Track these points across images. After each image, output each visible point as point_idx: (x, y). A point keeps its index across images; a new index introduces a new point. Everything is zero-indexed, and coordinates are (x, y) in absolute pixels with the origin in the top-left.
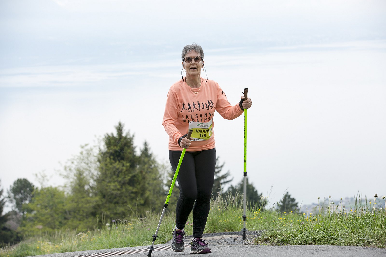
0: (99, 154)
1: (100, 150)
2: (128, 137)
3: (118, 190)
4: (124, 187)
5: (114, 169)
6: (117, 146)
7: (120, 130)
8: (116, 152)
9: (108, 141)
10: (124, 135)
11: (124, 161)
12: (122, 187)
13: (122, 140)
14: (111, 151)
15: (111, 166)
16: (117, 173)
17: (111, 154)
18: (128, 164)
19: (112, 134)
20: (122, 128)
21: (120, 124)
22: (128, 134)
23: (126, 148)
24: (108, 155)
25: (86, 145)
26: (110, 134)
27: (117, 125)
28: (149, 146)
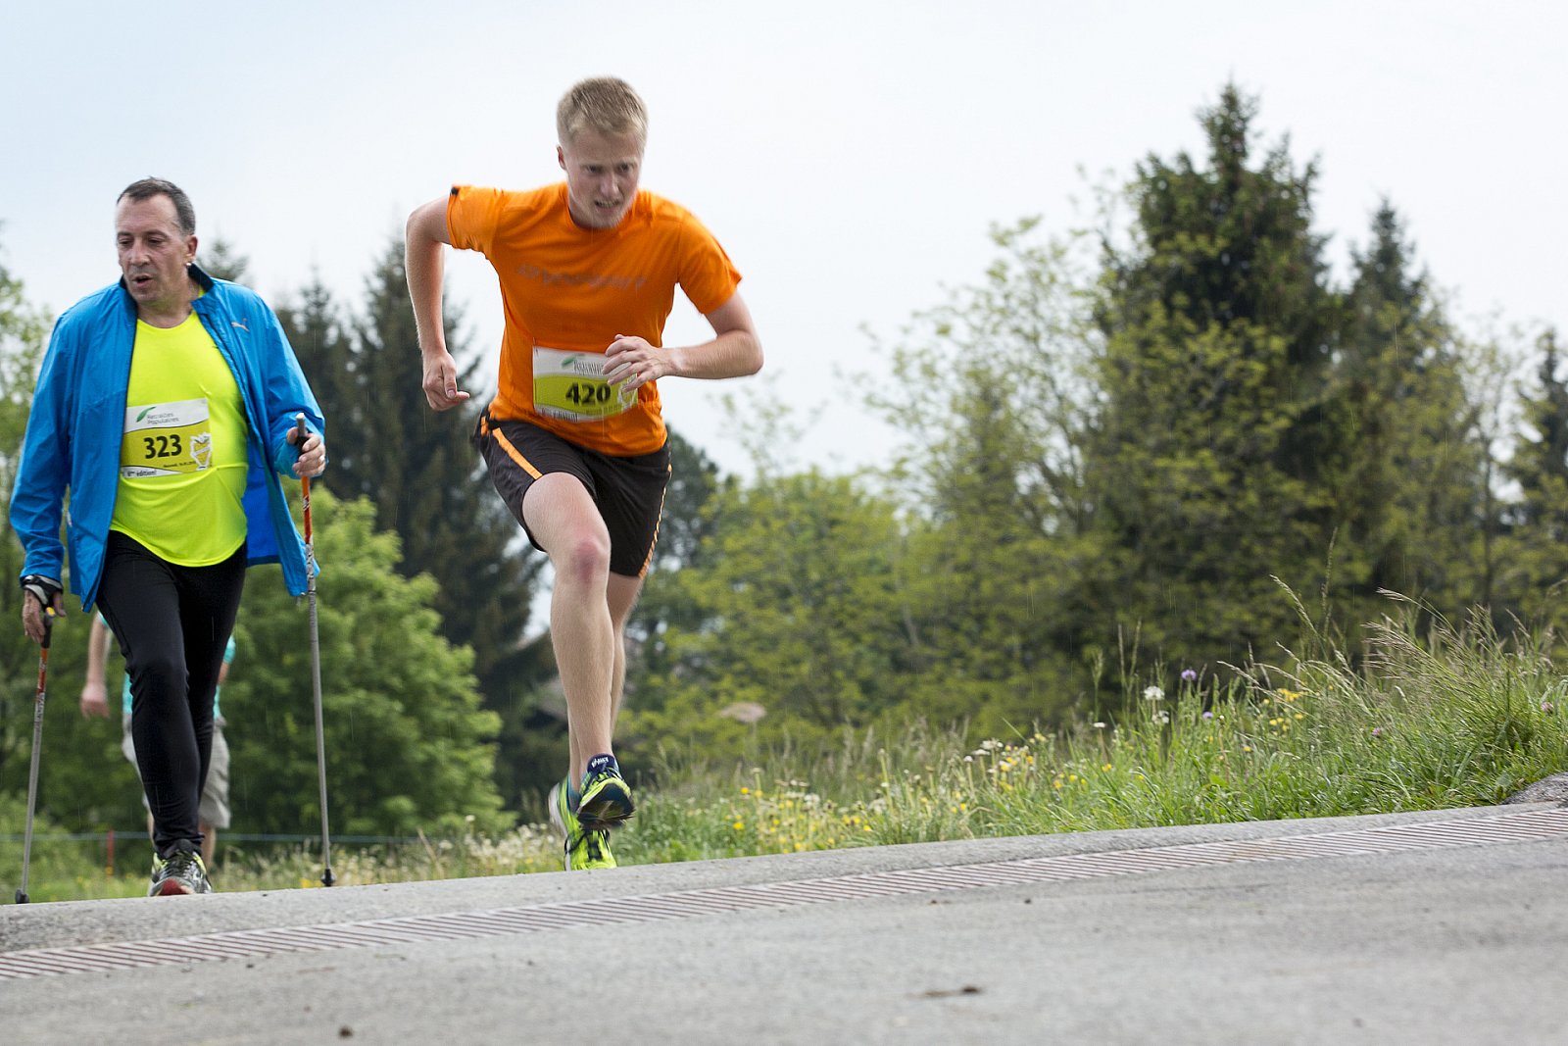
0: (1104, 281)
1: (1110, 254)
2: (1280, 177)
3: (1219, 495)
4: (1249, 479)
5: (1195, 374)
6: (1210, 230)
7: (1228, 132)
8: (1205, 265)
9: (1154, 201)
10: (1254, 163)
11: (1254, 323)
12: (1237, 482)
13: (1242, 195)
14: (1175, 261)
15: (1172, 354)
16: (1209, 395)
17: (1177, 281)
18: (1277, 344)
19: (1184, 159)
20: (1243, 123)
21: (1231, 100)
22: (1279, 156)
23: (1266, 243)
24: (1156, 285)
25: (1028, 224)
26: (1170, 160)
27: (1215, 102)
28: (1406, 236)
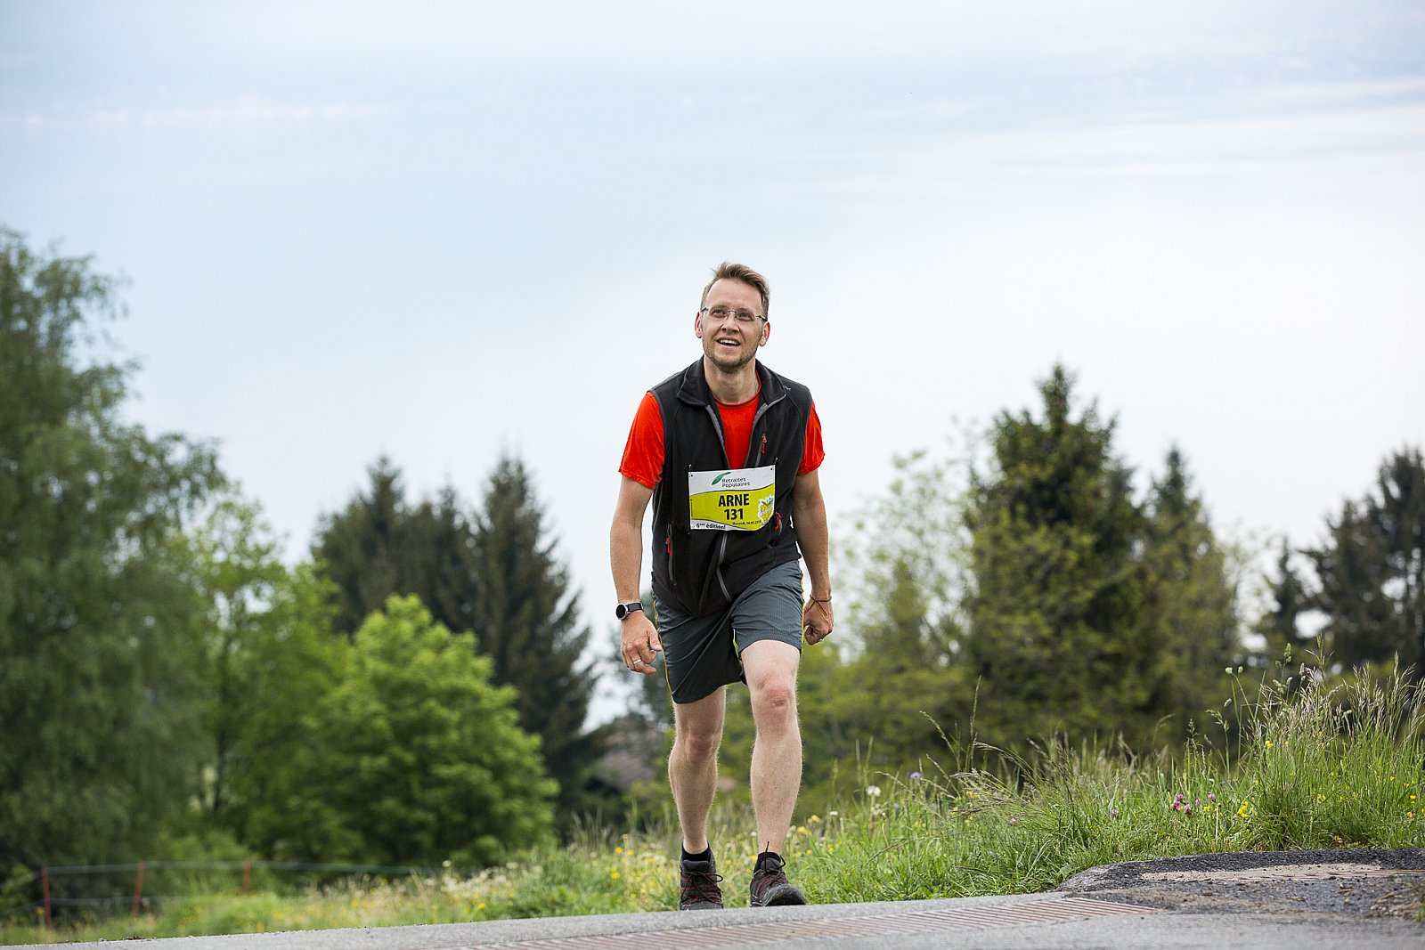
0: (970, 495)
1: (974, 478)
2: (1092, 427)
3: (1043, 642)
4: (1066, 632)
5: (1029, 559)
6: (1042, 462)
7: (1056, 395)
8: (1038, 486)
9: (1006, 442)
10: (1073, 417)
11: (1071, 524)
12: (1058, 633)
13: (1065, 439)
14: (1019, 482)
15: (1013, 546)
16: (1038, 574)
17: (1019, 496)
18: (1087, 540)
19: (1027, 414)
20: (1066, 389)
21: (1059, 374)
22: (1090, 414)
23: (1080, 472)
24: (1005, 500)
25: (918, 455)
26: (1016, 415)
27: (1047, 375)
28: (1188, 469)
